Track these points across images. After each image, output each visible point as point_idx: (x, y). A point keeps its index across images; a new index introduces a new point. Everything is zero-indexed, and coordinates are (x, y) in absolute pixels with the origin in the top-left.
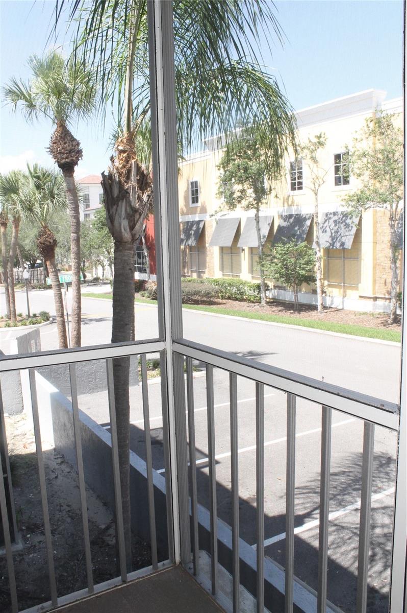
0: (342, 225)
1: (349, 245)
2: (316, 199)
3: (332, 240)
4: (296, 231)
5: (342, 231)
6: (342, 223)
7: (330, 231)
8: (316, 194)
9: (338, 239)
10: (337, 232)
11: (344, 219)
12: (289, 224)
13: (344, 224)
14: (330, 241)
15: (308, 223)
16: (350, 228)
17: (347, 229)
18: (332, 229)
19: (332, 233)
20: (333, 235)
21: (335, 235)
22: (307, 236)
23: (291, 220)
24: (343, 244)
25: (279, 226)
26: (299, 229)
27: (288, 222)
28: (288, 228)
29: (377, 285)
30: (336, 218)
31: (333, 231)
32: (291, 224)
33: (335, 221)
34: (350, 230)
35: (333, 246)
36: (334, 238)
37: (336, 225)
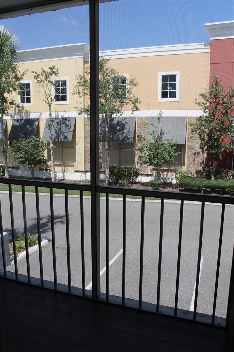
0: (63, 125)
1: (70, 137)
2: (50, 109)
3: (57, 134)
4: (28, 128)
5: (64, 129)
6: (63, 123)
7: (54, 129)
8: (50, 106)
9: (62, 134)
10: (60, 129)
11: (64, 121)
12: (21, 124)
13: (65, 124)
14: (55, 136)
15: (36, 123)
16: (69, 127)
17: (67, 128)
18: (56, 128)
19: (56, 131)
20: (57, 131)
21: (58, 132)
22: (36, 132)
23: (23, 121)
24: (66, 137)
25: (13, 125)
26: (29, 127)
27: (20, 122)
28: (21, 126)
29: (86, 163)
30: (58, 121)
31: (57, 129)
32: (23, 124)
33: (57, 123)
34: (70, 129)
35: (58, 139)
36: (58, 134)
37: (58, 125)
